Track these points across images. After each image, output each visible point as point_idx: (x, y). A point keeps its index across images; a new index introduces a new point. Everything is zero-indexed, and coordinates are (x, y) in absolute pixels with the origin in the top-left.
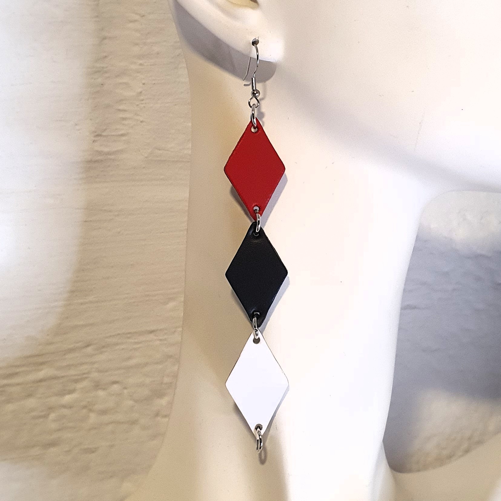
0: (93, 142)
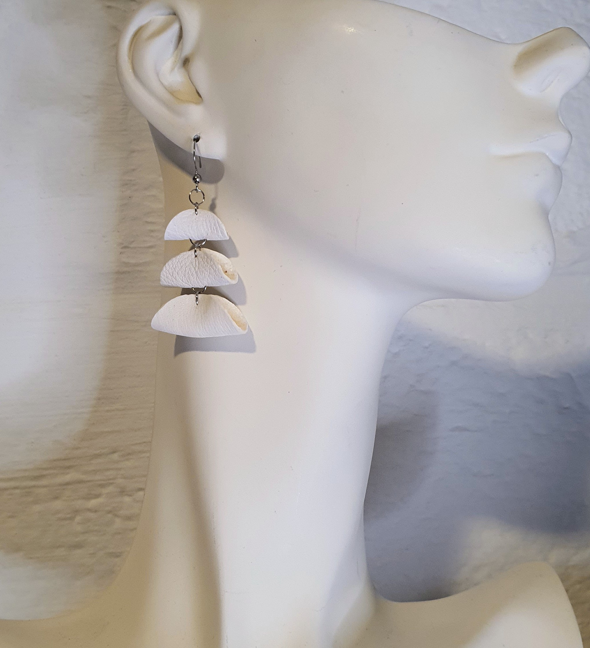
0: (120, 253)
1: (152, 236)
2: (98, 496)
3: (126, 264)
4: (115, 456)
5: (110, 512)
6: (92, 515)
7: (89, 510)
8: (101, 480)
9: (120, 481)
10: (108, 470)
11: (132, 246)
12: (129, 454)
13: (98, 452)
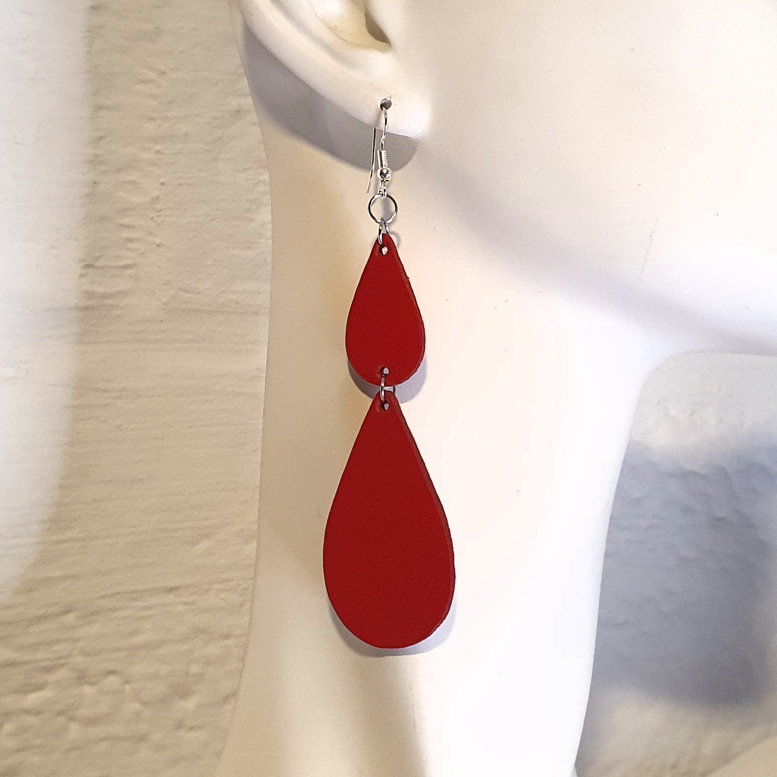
0: (81, 276)
1: (129, 249)
2: (40, 687)
3: (90, 294)
4: (70, 618)
5: (61, 713)
6: (32, 720)
7: (27, 712)
8: (45, 660)
9: (78, 660)
10: (58, 641)
11: (98, 264)
12: (93, 613)
13: (41, 612)
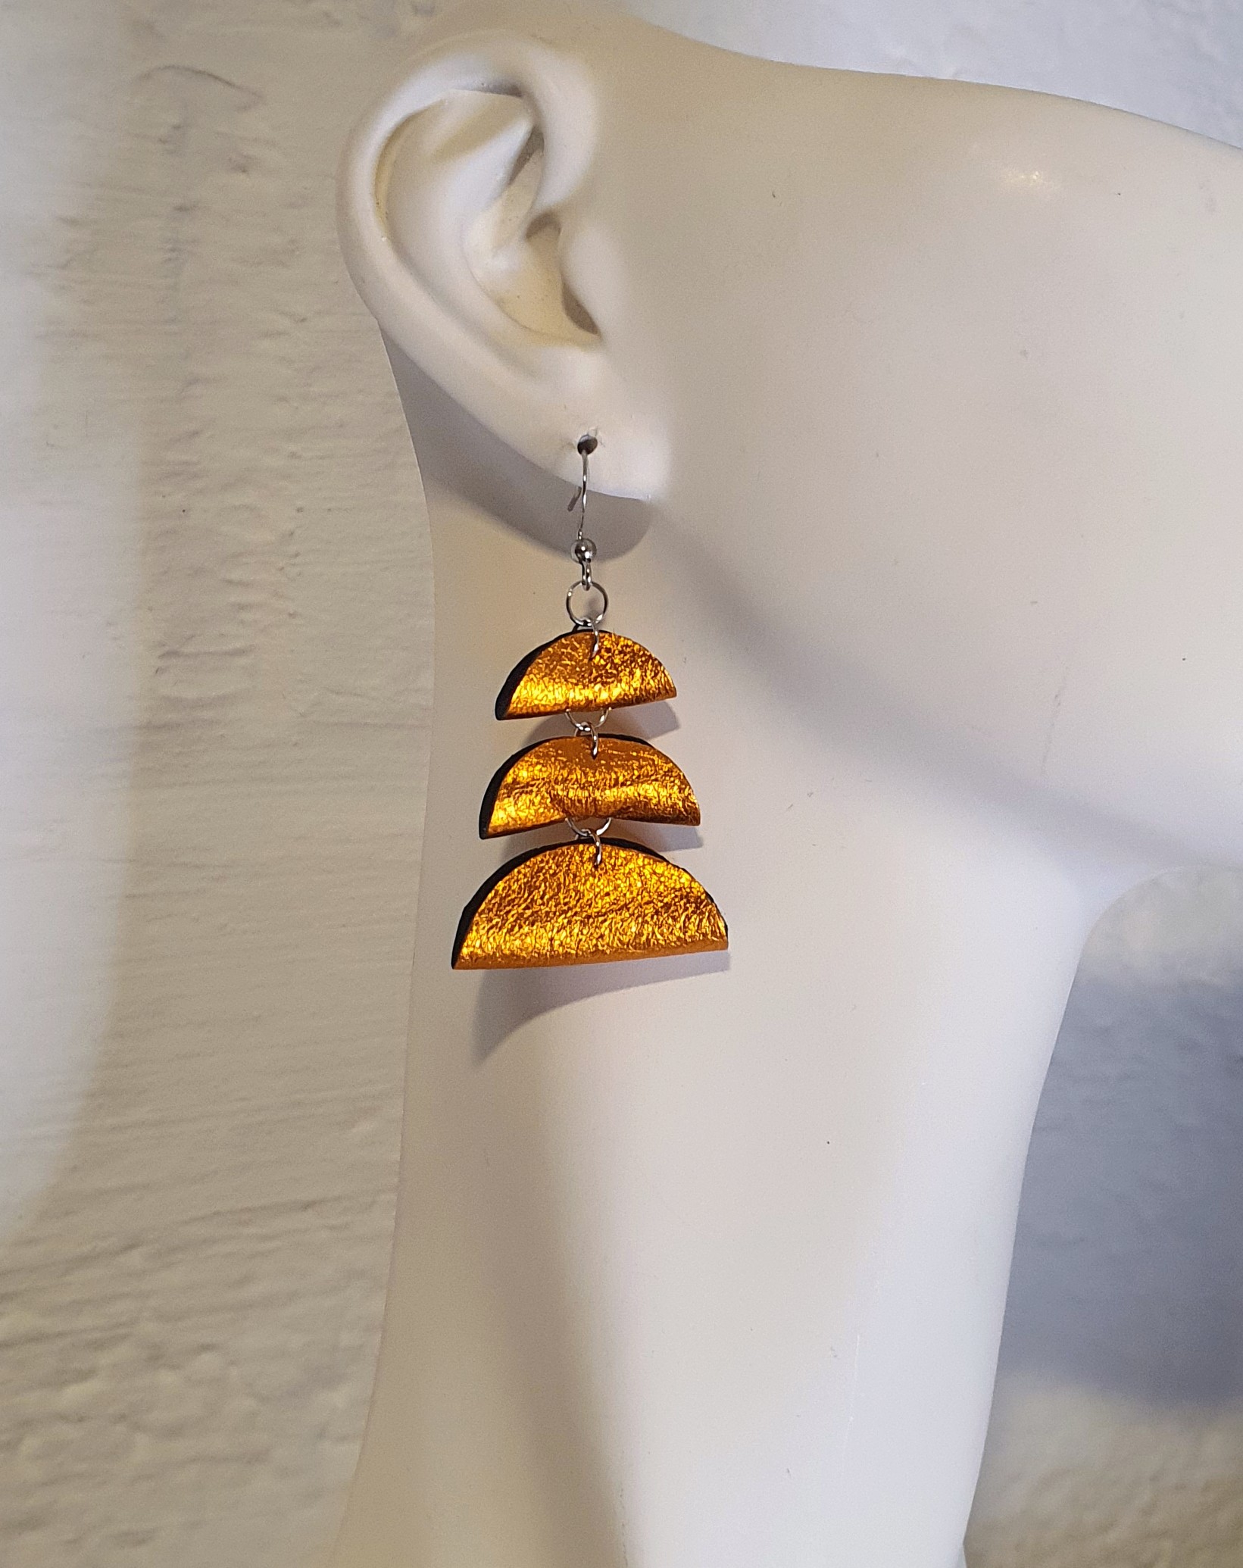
0: (157, 671)
2: (85, 1375)
3: (172, 703)
5: (123, 1417)
6: (69, 1431)
7: (63, 1417)
8: (94, 1329)
9: (149, 1328)
10: (114, 1298)
11: (188, 650)
12: (176, 1249)
13: (85, 1249)
